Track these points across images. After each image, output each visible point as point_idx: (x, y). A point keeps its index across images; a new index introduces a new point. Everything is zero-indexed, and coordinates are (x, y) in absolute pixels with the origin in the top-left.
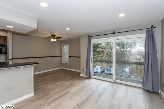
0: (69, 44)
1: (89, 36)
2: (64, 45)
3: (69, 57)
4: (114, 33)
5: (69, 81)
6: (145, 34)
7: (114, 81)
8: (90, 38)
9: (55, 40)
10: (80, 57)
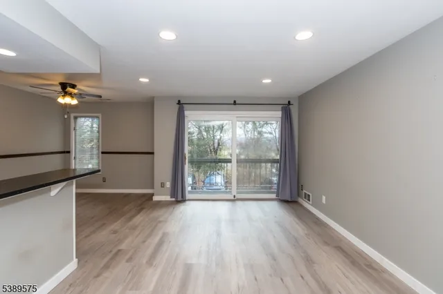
0: (100, 115)
1: (179, 103)
2: (76, 118)
3: (103, 153)
4: (235, 103)
5: (139, 216)
6: (281, 112)
7: (234, 197)
8: (183, 107)
9: (74, 102)
10: (153, 153)
